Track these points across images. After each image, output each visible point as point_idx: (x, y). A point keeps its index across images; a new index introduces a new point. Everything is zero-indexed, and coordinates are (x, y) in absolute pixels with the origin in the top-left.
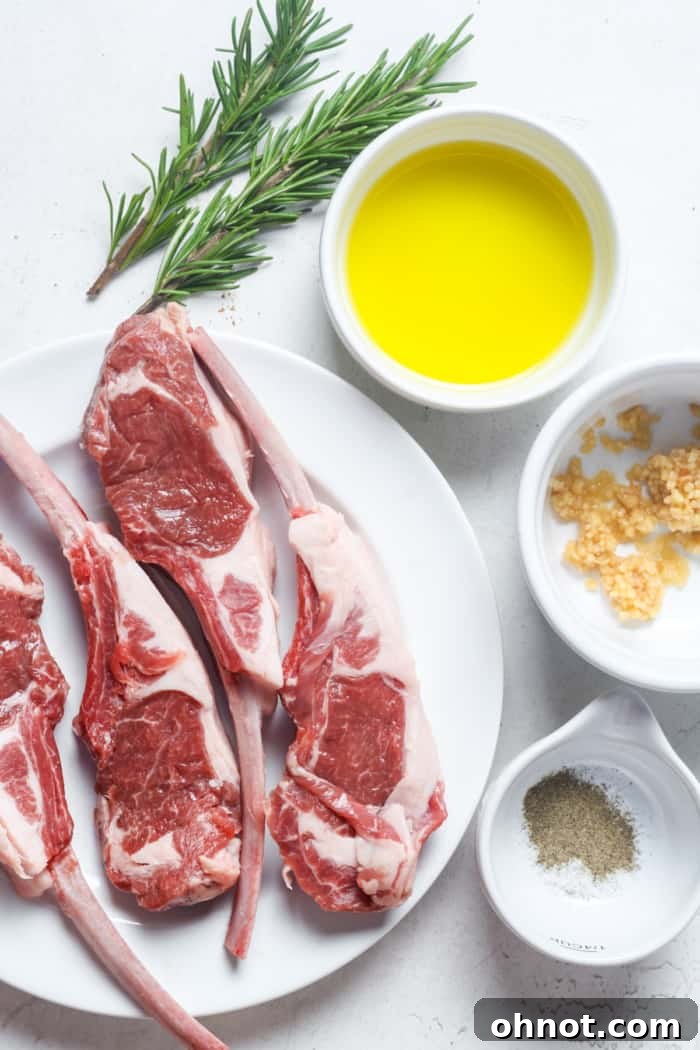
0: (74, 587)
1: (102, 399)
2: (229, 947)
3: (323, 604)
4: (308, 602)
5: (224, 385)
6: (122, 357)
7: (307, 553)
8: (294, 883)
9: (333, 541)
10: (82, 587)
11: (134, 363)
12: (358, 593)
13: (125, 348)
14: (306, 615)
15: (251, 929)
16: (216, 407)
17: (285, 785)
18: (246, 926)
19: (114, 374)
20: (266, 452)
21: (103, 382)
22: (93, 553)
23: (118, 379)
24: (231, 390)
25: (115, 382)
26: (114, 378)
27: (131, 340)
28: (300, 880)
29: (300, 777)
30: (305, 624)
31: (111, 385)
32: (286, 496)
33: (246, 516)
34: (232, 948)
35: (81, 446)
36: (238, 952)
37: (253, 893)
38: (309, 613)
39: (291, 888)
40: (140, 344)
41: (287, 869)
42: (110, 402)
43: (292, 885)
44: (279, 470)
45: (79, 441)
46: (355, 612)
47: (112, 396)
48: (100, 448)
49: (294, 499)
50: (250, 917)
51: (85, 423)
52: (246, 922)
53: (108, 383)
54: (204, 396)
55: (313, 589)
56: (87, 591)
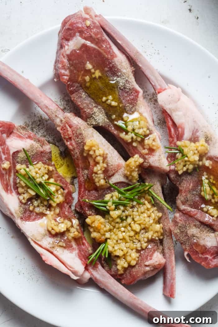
0: (65, 144)
1: (63, 55)
2: (166, 295)
3: (180, 129)
4: (172, 130)
5: (116, 38)
6: (68, 33)
7: (167, 107)
8: (190, 258)
9: (179, 100)
10: (69, 143)
11: (74, 35)
12: (195, 122)
13: (68, 29)
14: (173, 136)
15: (175, 284)
16: (115, 49)
17: (177, 215)
18: (172, 283)
19: (66, 42)
20: (141, 66)
21: (61, 46)
22: (70, 126)
23: (69, 44)
24: (120, 40)
25: (68, 45)
26: (67, 43)
27: (70, 25)
28: (193, 257)
29: (184, 210)
30: (173, 141)
31: (66, 47)
32: (153, 84)
33: (137, 96)
34: (168, 294)
35: (55, 80)
36: (171, 296)
37: (173, 267)
38: (174, 135)
39: (190, 261)
40: (74, 25)
41: (186, 253)
42: (68, 55)
43: (190, 260)
44: (147, 73)
45: (54, 78)
46: (195, 131)
47: (68, 52)
48: (66, 77)
49: (157, 85)
50: (173, 279)
51: (56, 69)
52: (172, 281)
53: (64, 46)
54: (109, 44)
55: (174, 124)
56: (71, 144)
